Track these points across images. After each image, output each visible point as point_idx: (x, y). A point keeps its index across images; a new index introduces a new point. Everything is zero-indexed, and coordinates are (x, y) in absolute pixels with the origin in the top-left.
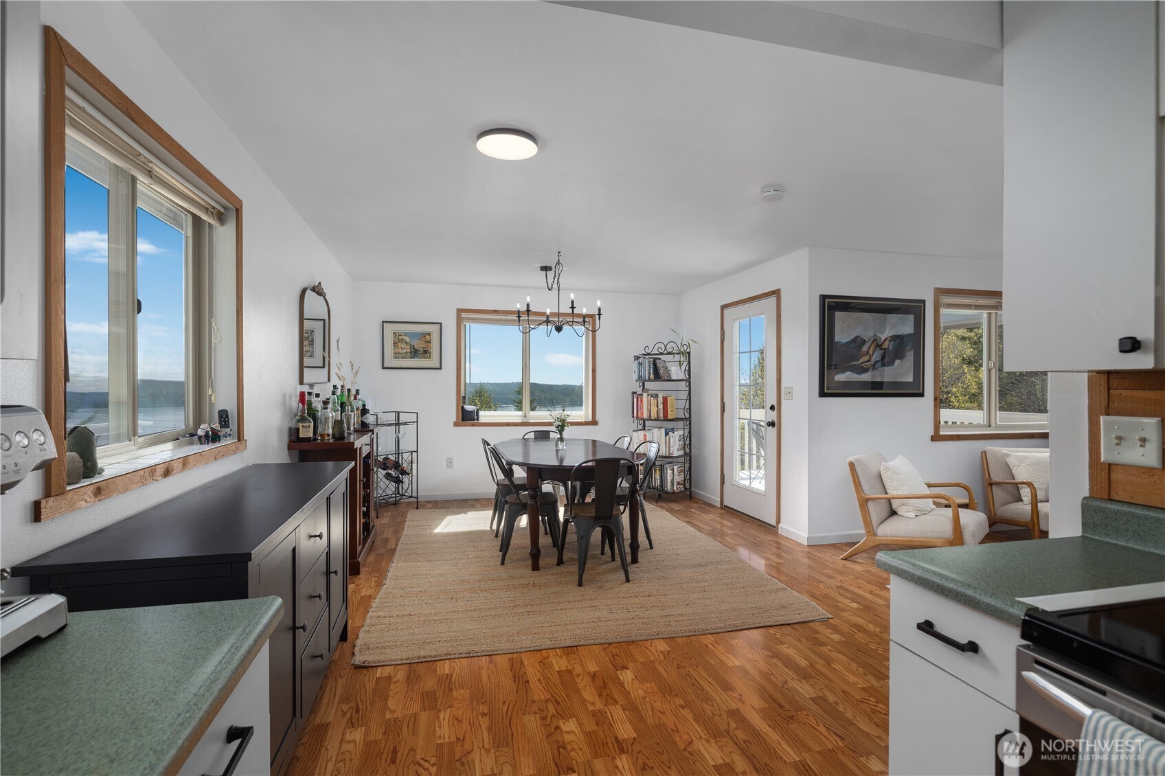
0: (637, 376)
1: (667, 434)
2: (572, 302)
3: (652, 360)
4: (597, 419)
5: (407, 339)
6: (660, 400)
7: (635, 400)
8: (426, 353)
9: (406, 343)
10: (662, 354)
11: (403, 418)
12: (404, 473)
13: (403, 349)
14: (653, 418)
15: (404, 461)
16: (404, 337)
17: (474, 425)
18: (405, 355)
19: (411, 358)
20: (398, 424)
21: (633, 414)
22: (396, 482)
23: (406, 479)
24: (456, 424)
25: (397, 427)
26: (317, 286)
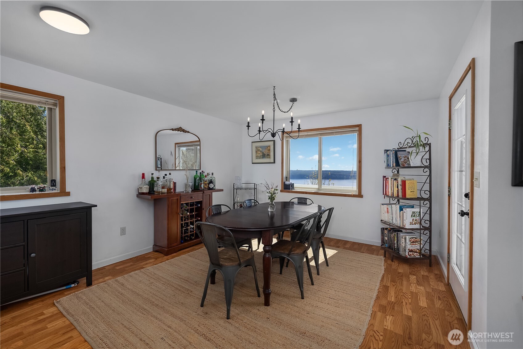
0: (386, 165)
1: (401, 209)
3: (394, 152)
4: (362, 194)
5: (261, 149)
6: (400, 183)
7: (385, 181)
8: (268, 155)
9: (260, 151)
10: (409, 147)
13: (259, 154)
14: (395, 195)
18: (260, 157)
19: (262, 158)
21: (383, 192)
24: (281, 191)
26: (178, 129)
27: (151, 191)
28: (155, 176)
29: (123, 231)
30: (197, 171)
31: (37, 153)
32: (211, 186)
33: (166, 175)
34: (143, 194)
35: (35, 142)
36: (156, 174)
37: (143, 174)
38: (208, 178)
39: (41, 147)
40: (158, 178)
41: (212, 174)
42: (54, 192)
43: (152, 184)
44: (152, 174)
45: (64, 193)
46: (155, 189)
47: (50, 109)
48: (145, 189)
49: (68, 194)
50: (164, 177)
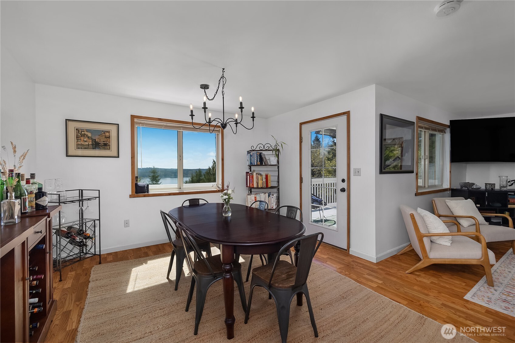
0: (249, 163)
1: (269, 196)
2: (241, 103)
3: (257, 154)
5: (89, 135)
6: (264, 177)
7: (248, 177)
8: (106, 146)
9: (88, 137)
10: (261, 150)
11: (86, 194)
12: (87, 237)
13: (86, 141)
14: (260, 187)
15: (87, 228)
16: (86, 133)
17: (145, 196)
18: (87, 147)
19: (93, 149)
20: (81, 200)
22: (80, 246)
23: (89, 243)
24: (131, 196)
25: (81, 202)
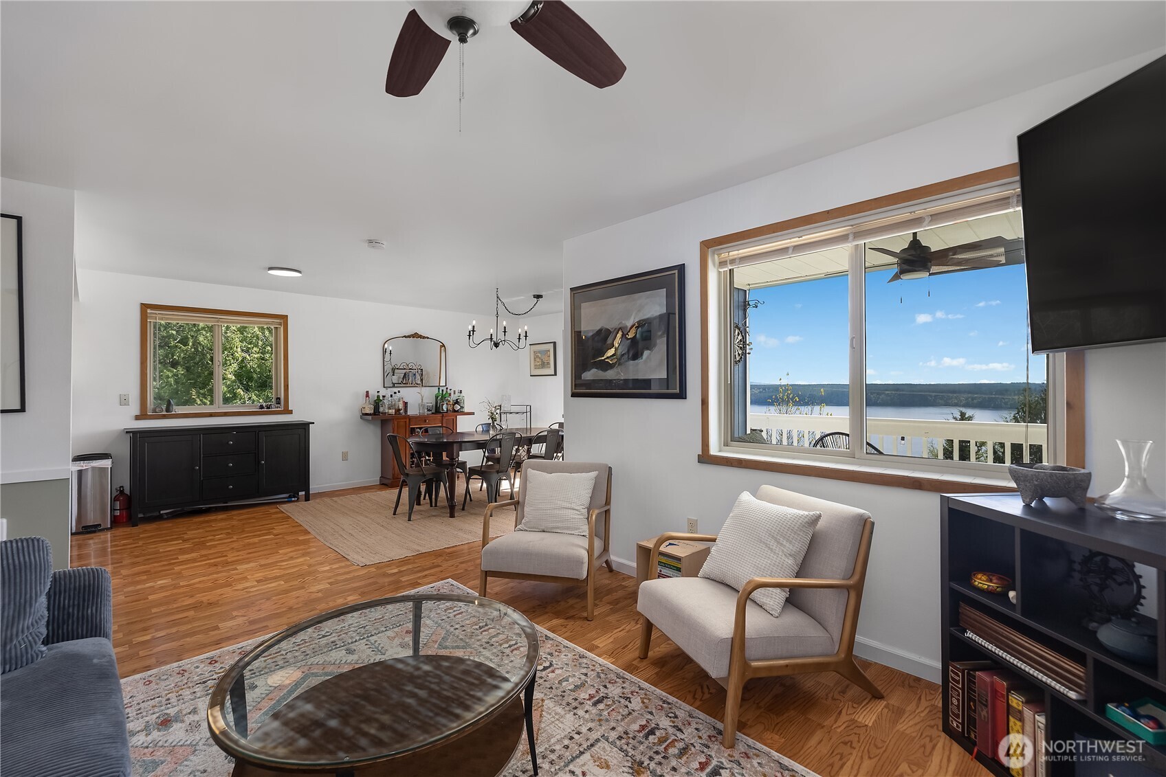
5: (539, 356)
13: (538, 362)
18: (539, 367)
19: (542, 368)
26: (412, 335)
27: (376, 412)
28: (381, 395)
29: (345, 457)
30: (439, 389)
31: (263, 361)
32: (457, 407)
33: (395, 393)
34: (367, 414)
35: (260, 343)
36: (383, 392)
37: (367, 392)
38: (453, 397)
39: (269, 350)
40: (384, 397)
41: (461, 392)
42: (279, 409)
43: (377, 403)
44: (378, 392)
45: (288, 411)
46: (381, 409)
47: (276, 328)
48: (369, 410)
49: (291, 412)
50: (391, 396)
